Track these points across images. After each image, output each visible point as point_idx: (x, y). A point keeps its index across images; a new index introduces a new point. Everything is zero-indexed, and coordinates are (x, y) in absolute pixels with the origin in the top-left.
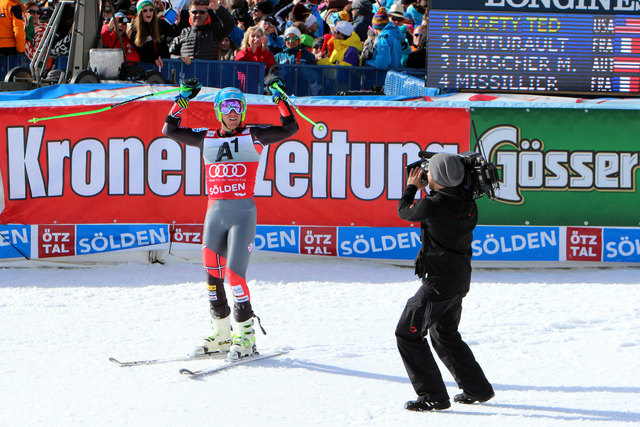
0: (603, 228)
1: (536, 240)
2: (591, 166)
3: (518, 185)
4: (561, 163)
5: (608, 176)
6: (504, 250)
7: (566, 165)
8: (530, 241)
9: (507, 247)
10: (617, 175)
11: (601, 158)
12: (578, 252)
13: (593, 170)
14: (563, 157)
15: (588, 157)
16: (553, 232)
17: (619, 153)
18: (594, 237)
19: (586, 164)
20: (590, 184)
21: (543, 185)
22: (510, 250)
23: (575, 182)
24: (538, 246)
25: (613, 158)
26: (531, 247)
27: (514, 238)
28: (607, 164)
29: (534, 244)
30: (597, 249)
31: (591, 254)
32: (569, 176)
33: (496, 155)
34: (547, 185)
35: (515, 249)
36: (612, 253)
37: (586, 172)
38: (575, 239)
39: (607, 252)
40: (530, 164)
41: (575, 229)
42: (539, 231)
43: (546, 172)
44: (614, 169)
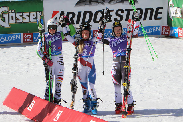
0: (33, 33)
1: (15, 37)
2: (29, 16)
3: (9, 23)
4: (20, 16)
5: (33, 19)
6: (6, 41)
7: (22, 16)
8: (13, 38)
9: (7, 40)
10: (36, 18)
11: (32, 14)
12: (27, 40)
13: (30, 17)
14: (21, 14)
15: (28, 14)
16: (19, 35)
17: (36, 12)
18: (31, 36)
19: (27, 16)
20: (29, 21)
21: (16, 22)
22: (8, 41)
23: (25, 21)
24: (15, 39)
25: (35, 14)
26: (13, 39)
27: (9, 37)
28: (33, 15)
29: (14, 38)
30: (32, 39)
31: (30, 40)
32: (23, 19)
33: (2, 15)
34: (17, 22)
35: (9, 40)
36: (36, 40)
37: (28, 18)
38: (25, 37)
39: (34, 40)
40: (12, 16)
41: (25, 34)
42: (15, 35)
43: (16, 18)
44: (35, 17)
